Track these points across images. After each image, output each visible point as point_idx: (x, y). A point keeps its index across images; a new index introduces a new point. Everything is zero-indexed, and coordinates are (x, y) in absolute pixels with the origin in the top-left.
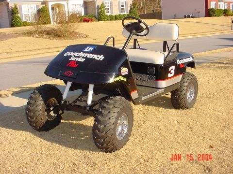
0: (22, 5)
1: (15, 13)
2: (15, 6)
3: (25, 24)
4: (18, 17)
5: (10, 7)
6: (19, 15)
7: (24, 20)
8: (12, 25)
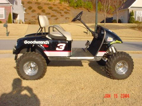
0: (137, 11)
1: (132, 16)
2: (132, 11)
3: (136, 22)
4: (133, 18)
5: (129, 12)
6: (134, 17)
7: (136, 20)
8: (129, 22)
